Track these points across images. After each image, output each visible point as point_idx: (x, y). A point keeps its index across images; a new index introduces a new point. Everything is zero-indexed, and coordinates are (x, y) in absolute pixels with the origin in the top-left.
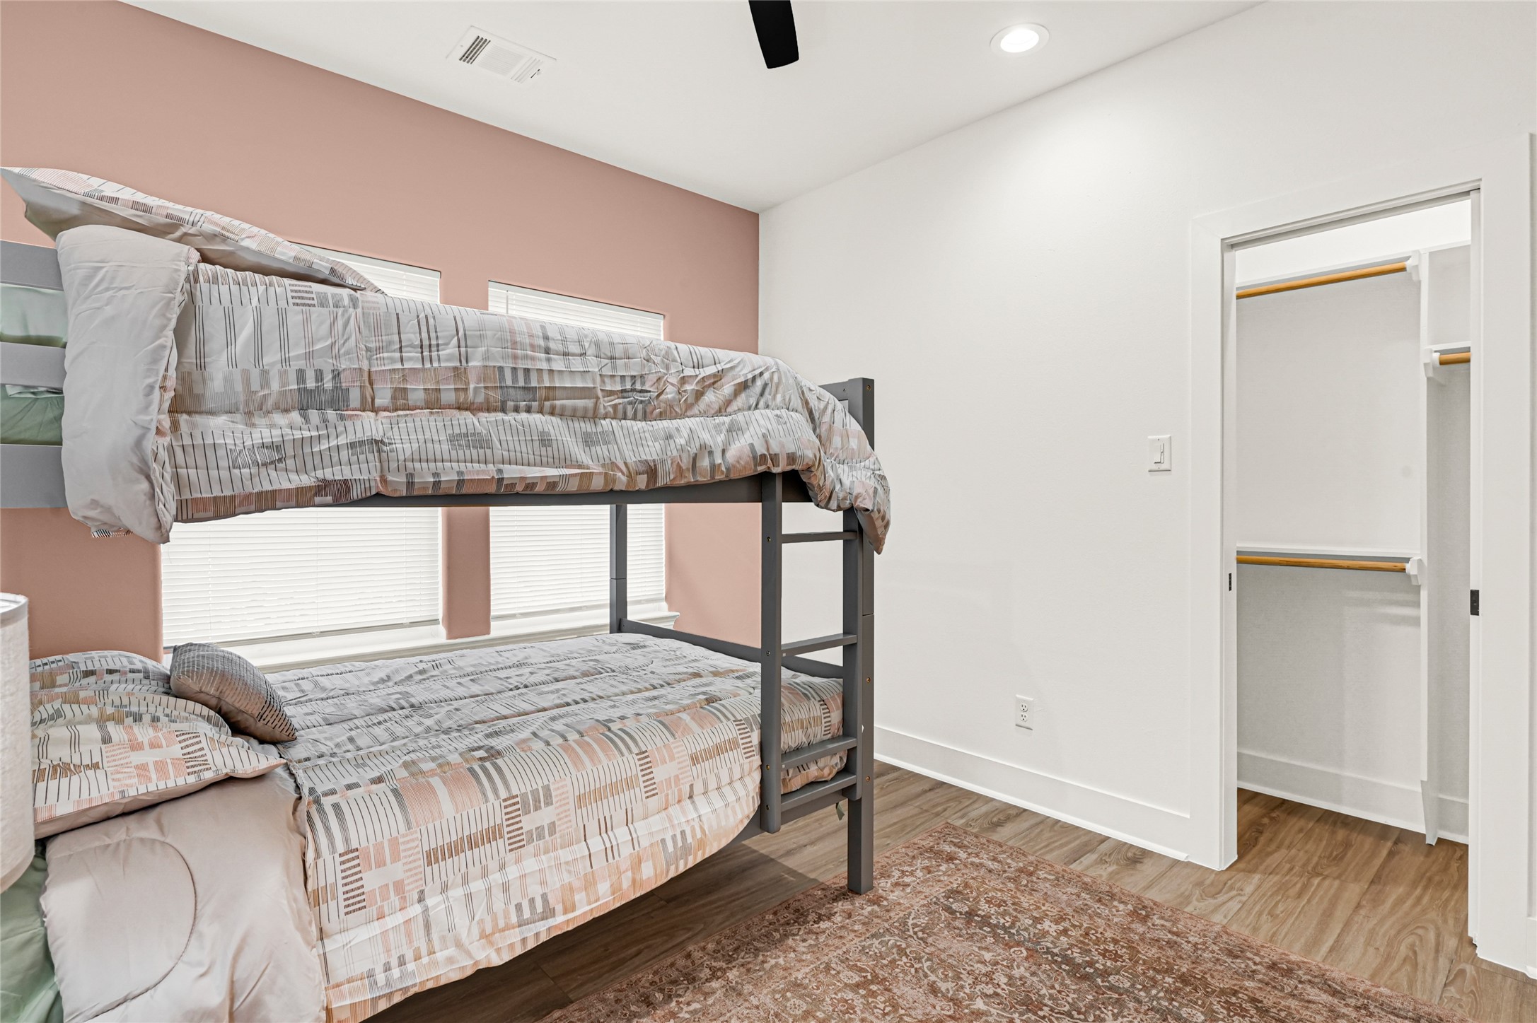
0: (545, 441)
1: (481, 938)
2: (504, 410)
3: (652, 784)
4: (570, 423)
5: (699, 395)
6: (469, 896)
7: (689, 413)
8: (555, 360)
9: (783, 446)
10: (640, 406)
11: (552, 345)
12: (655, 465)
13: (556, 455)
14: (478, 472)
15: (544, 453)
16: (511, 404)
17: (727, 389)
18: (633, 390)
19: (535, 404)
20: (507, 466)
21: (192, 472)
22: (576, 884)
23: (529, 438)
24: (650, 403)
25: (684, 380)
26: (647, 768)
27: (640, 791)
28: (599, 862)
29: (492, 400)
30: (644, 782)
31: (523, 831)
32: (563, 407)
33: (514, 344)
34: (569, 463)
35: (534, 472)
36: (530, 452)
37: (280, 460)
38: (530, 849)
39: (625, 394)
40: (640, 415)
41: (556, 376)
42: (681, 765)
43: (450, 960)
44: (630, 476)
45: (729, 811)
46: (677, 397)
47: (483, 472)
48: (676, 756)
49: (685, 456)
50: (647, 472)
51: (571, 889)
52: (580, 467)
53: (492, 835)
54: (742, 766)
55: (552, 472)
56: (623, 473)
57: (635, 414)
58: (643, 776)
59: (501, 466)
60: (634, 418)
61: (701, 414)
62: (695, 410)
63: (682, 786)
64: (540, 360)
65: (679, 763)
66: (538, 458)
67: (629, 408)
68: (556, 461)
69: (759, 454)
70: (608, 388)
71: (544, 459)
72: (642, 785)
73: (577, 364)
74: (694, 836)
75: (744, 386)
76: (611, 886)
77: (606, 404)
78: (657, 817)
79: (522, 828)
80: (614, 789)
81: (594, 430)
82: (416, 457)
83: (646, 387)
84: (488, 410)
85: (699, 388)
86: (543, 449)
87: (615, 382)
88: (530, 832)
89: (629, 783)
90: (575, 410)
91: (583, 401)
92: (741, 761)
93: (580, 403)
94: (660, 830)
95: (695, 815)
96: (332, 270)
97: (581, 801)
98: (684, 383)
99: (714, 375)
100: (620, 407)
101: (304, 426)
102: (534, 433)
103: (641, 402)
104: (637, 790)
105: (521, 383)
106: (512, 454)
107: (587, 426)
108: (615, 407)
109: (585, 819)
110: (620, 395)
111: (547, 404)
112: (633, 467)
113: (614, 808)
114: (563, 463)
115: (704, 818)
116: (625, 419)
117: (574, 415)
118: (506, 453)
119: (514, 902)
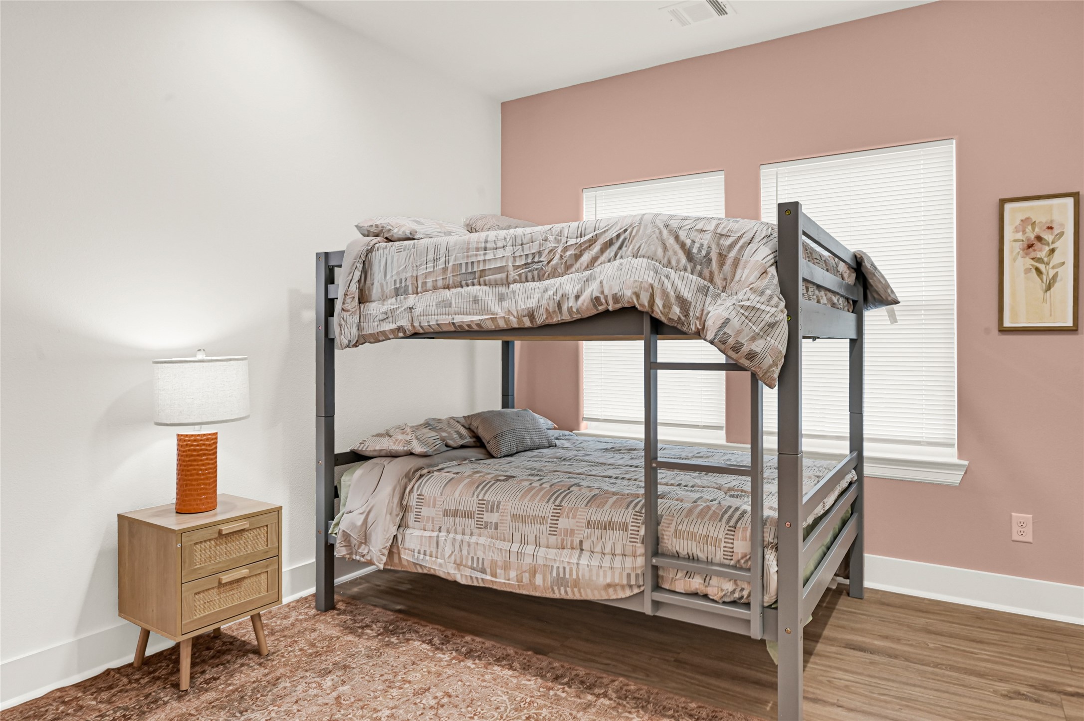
0: (476, 300)
1: (454, 563)
2: (462, 287)
3: (555, 528)
4: (494, 289)
5: (577, 257)
6: (454, 539)
7: (568, 272)
8: (489, 253)
9: (611, 288)
10: (536, 272)
11: (489, 245)
12: (532, 310)
13: (480, 309)
14: (444, 320)
15: (474, 308)
16: (464, 283)
17: (597, 248)
18: (533, 262)
19: (476, 281)
20: (457, 316)
21: (365, 324)
22: (500, 564)
23: (468, 300)
24: (542, 269)
25: (565, 249)
26: (556, 517)
27: (545, 528)
28: (514, 558)
29: (455, 282)
30: (550, 523)
31: (484, 520)
32: (490, 280)
33: (468, 250)
34: (486, 312)
35: (467, 319)
36: (468, 307)
37: (387, 318)
38: (485, 532)
39: (527, 266)
40: (536, 278)
41: (487, 262)
42: (578, 524)
43: (440, 565)
44: (518, 318)
45: (601, 573)
46: (560, 262)
47: (447, 320)
48: (578, 517)
49: (551, 303)
50: (528, 315)
51: (496, 566)
52: (493, 314)
53: (468, 515)
54: (624, 546)
55: (476, 318)
56: (514, 317)
57: (533, 278)
58: (552, 520)
59: (454, 316)
60: (533, 280)
61: (577, 271)
62: (573, 269)
63: (575, 539)
64: (480, 255)
65: (577, 522)
66: (471, 311)
67: (530, 274)
68: (481, 311)
69: (594, 297)
70: (517, 264)
71: (475, 311)
72: (549, 525)
73: (500, 253)
74: (571, 575)
75: (610, 243)
76: (517, 576)
77: (513, 275)
78: (555, 550)
79: (483, 518)
80: (534, 520)
81: (507, 291)
82: (422, 314)
83: (541, 259)
84: (456, 287)
85: (577, 252)
86: (474, 305)
87: (522, 260)
88: (486, 523)
89: (543, 520)
90: (496, 281)
91: (501, 275)
92: (624, 542)
93: (498, 276)
94: (552, 559)
95: (575, 561)
96: (411, 233)
97: (514, 518)
98: (566, 251)
99: (589, 240)
100: (523, 275)
101: (395, 304)
102: (471, 296)
103: (537, 269)
104: (545, 526)
105: (470, 270)
106: (459, 309)
107: (502, 290)
108: (520, 275)
109: (514, 530)
110: (524, 267)
111: (481, 279)
112: (520, 313)
113: (531, 530)
114: (484, 313)
115: (580, 567)
116: (528, 282)
117: (497, 284)
118: (456, 309)
119: (471, 555)
